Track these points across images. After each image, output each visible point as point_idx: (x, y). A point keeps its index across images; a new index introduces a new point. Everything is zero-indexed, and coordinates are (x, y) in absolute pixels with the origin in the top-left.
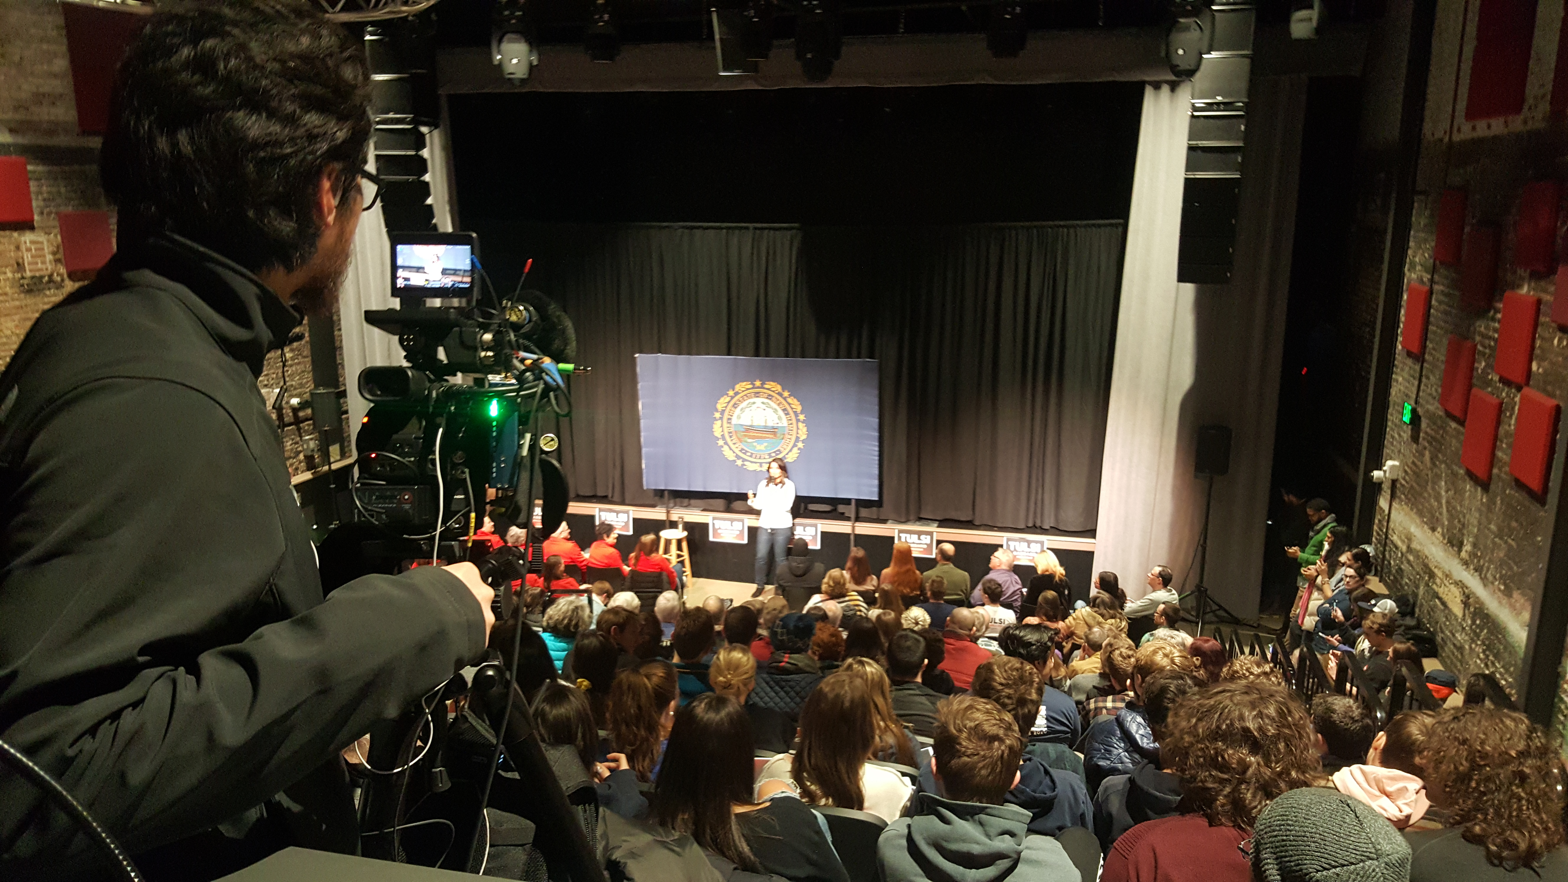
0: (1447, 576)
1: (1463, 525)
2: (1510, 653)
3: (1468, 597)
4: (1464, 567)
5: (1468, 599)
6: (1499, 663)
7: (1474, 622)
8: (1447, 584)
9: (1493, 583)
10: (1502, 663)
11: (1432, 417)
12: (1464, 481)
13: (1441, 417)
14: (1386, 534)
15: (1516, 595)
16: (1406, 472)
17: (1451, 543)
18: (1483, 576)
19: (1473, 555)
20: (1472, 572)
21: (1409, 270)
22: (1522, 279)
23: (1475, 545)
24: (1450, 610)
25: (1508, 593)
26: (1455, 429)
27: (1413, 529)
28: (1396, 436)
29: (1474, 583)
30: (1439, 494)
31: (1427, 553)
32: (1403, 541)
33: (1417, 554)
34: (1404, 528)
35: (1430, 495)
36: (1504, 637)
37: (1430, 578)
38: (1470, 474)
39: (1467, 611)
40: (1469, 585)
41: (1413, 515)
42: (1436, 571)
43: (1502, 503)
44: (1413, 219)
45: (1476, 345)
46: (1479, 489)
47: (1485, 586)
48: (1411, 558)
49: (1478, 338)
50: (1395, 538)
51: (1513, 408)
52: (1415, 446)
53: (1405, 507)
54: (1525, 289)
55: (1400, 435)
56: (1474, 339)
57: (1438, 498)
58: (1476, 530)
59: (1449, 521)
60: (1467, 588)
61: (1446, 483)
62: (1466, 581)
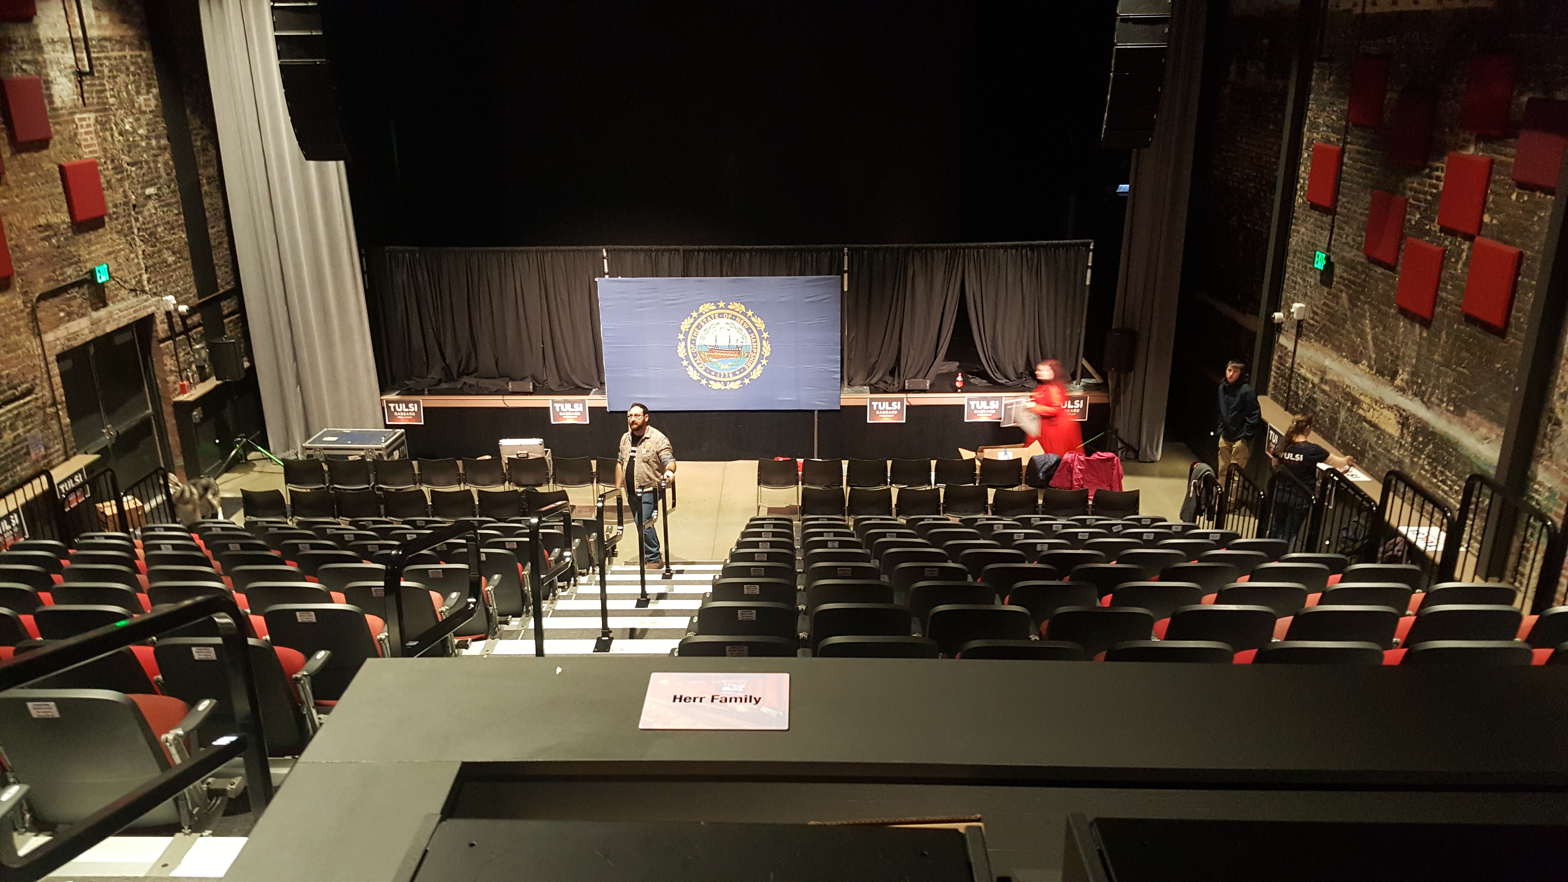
0: (1376, 402)
1: (1397, 357)
2: (1465, 463)
3: (1407, 418)
4: (1401, 393)
5: (1404, 420)
6: (1450, 472)
7: (1415, 439)
8: (1378, 408)
9: (1438, 405)
10: (1453, 472)
11: (1350, 265)
12: (1398, 320)
13: (1362, 263)
14: (1291, 369)
15: (1469, 414)
16: (1315, 313)
17: (1380, 372)
18: (1425, 400)
19: (1410, 383)
20: (1410, 397)
21: (1309, 131)
22: (1469, 141)
23: (1413, 374)
24: (1383, 432)
25: (1459, 412)
26: (1382, 274)
27: (1327, 362)
28: (1299, 280)
29: (1415, 407)
30: (1363, 331)
31: (1347, 382)
32: (1315, 374)
33: (1334, 385)
34: (1315, 362)
35: (1349, 332)
36: (1456, 450)
37: (1353, 404)
38: (1404, 312)
39: (1405, 431)
40: (1406, 408)
41: (1328, 350)
42: (1362, 398)
43: (1447, 336)
44: (1313, 83)
45: (1407, 199)
46: (1417, 326)
47: (1428, 408)
48: (1327, 388)
49: (1409, 193)
50: (1303, 371)
51: (1460, 255)
52: (1326, 289)
53: (1316, 344)
54: (1472, 150)
55: (1304, 280)
56: (1404, 194)
57: (1362, 334)
58: (1414, 361)
59: (1376, 354)
60: (1404, 411)
61: (1371, 321)
62: (1402, 406)
